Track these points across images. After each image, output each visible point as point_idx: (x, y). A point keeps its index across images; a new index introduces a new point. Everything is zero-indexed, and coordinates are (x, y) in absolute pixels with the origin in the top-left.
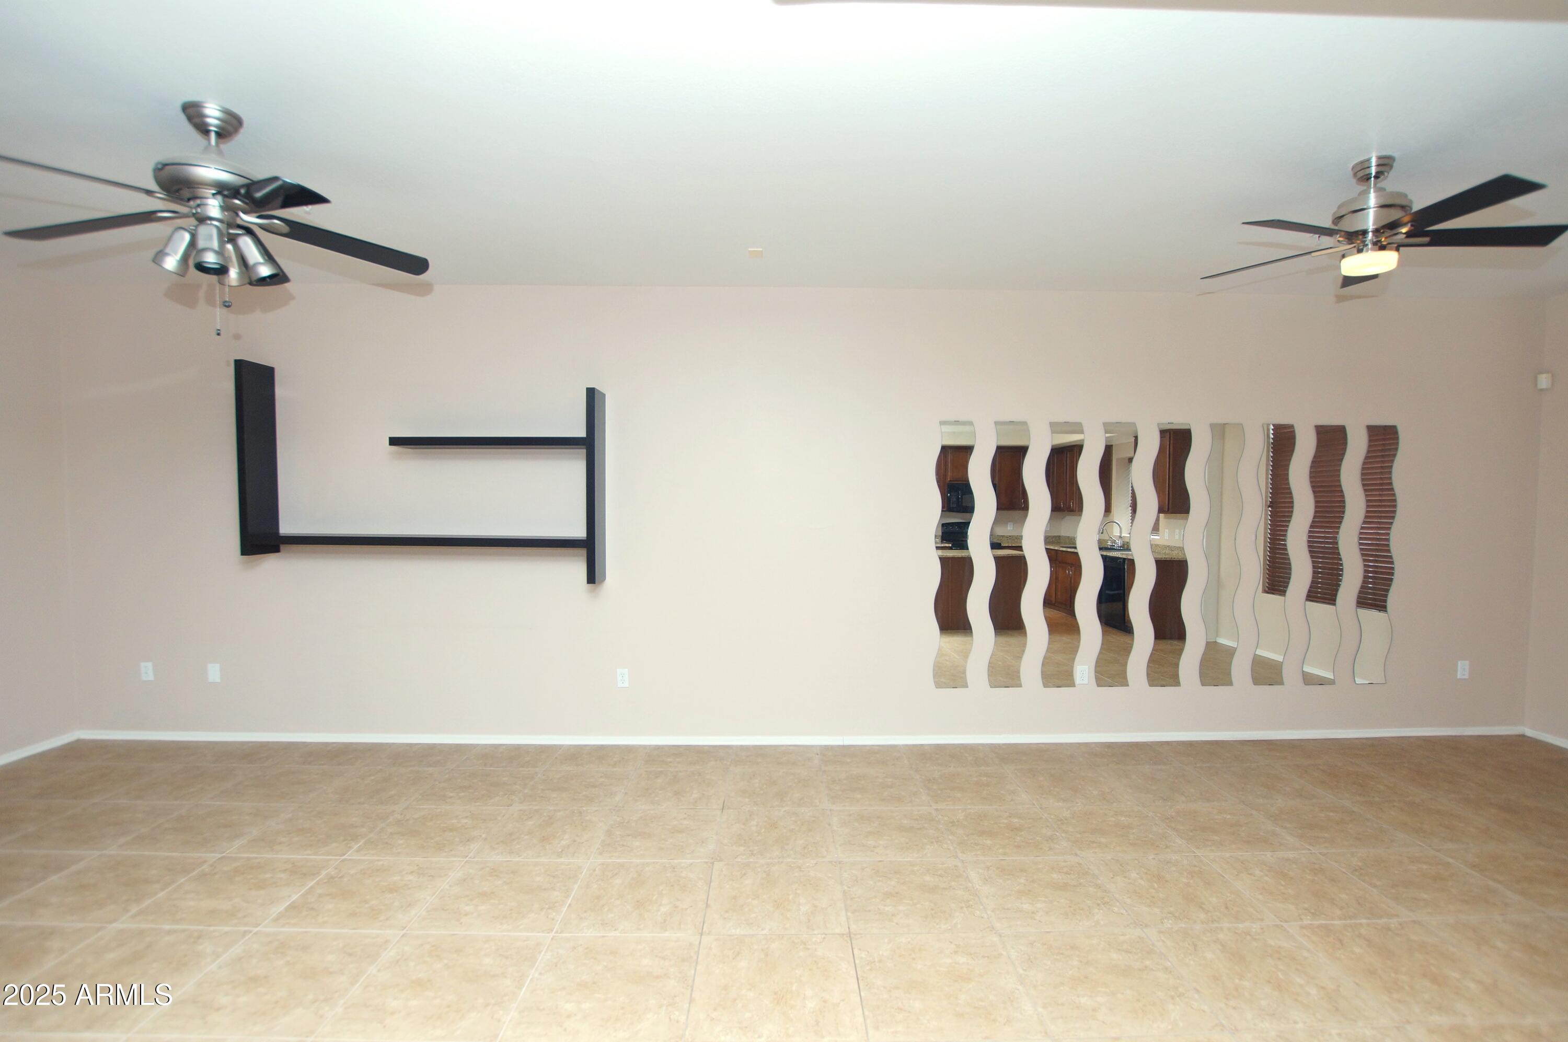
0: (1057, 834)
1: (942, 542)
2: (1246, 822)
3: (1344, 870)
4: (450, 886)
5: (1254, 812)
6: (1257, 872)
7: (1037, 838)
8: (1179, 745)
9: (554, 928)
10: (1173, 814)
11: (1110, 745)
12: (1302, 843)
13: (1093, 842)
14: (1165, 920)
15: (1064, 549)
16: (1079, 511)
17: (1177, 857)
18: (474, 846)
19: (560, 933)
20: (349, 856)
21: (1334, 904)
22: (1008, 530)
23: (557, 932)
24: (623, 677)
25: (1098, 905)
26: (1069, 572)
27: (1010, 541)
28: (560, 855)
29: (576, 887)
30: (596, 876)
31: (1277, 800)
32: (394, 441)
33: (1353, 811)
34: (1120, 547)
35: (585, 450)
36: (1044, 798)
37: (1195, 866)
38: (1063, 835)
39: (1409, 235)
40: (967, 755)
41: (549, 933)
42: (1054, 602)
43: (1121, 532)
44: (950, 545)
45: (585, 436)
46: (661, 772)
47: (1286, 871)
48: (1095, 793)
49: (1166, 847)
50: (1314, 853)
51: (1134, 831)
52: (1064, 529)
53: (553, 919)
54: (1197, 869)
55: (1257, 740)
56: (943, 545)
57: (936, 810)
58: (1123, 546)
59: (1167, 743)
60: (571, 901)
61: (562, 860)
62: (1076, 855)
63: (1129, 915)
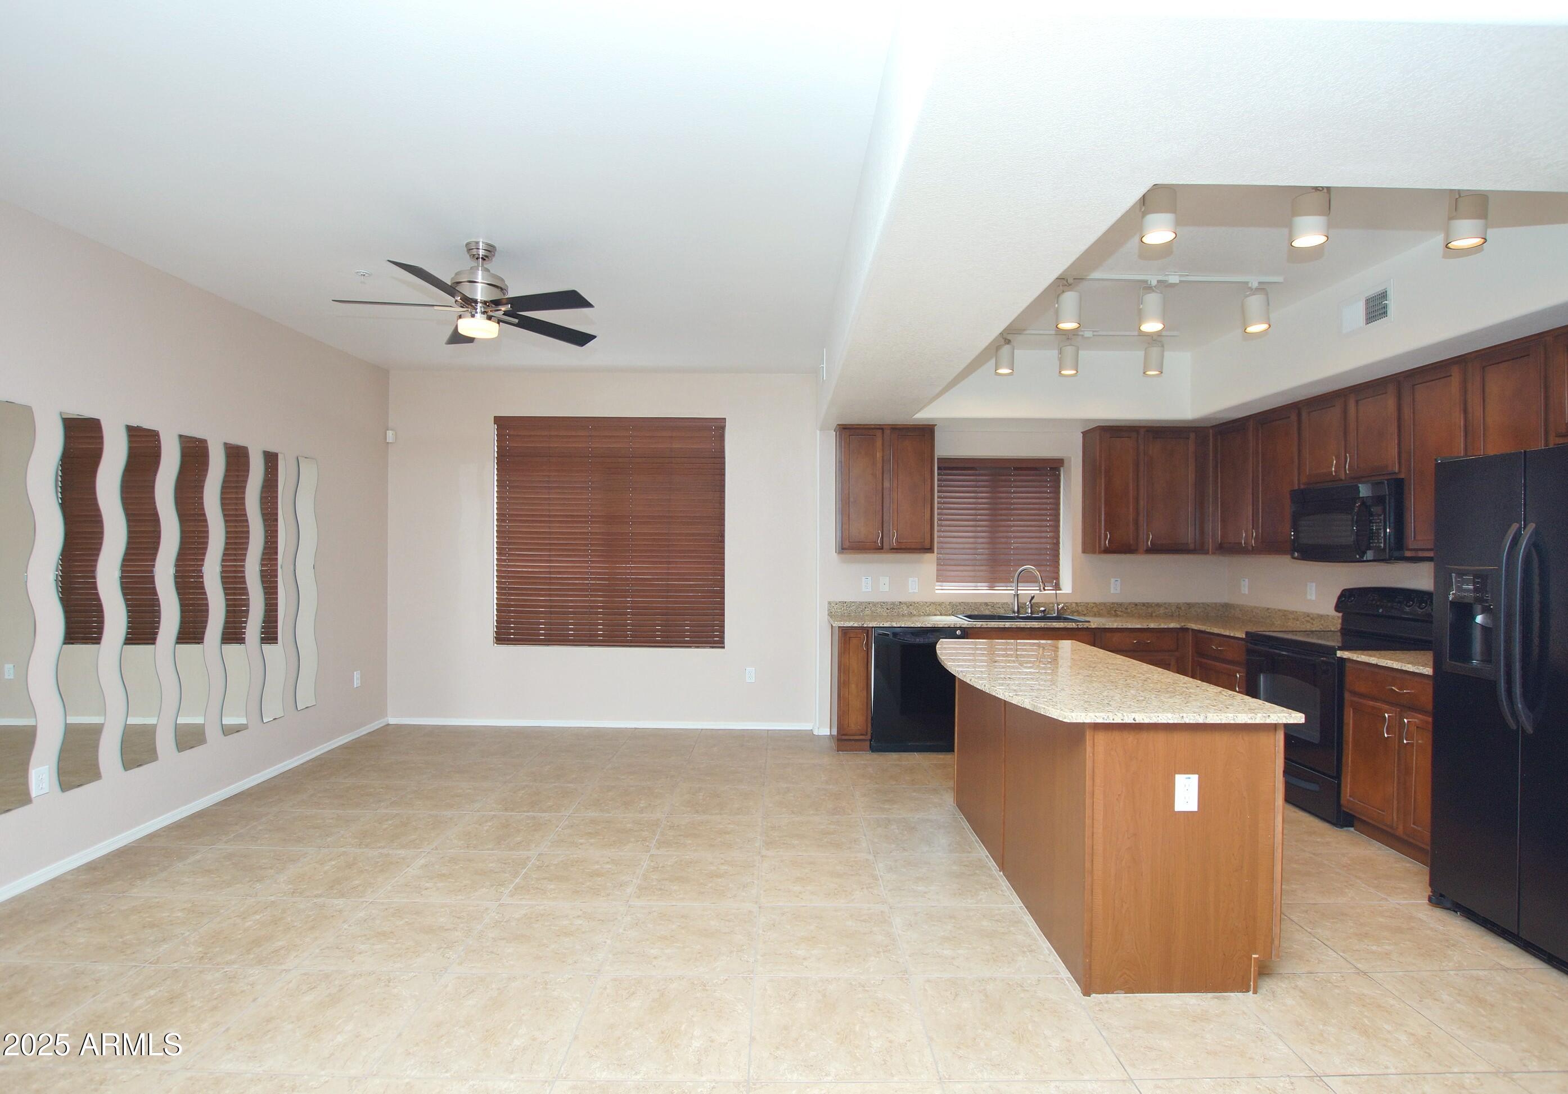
39: (506, 314)
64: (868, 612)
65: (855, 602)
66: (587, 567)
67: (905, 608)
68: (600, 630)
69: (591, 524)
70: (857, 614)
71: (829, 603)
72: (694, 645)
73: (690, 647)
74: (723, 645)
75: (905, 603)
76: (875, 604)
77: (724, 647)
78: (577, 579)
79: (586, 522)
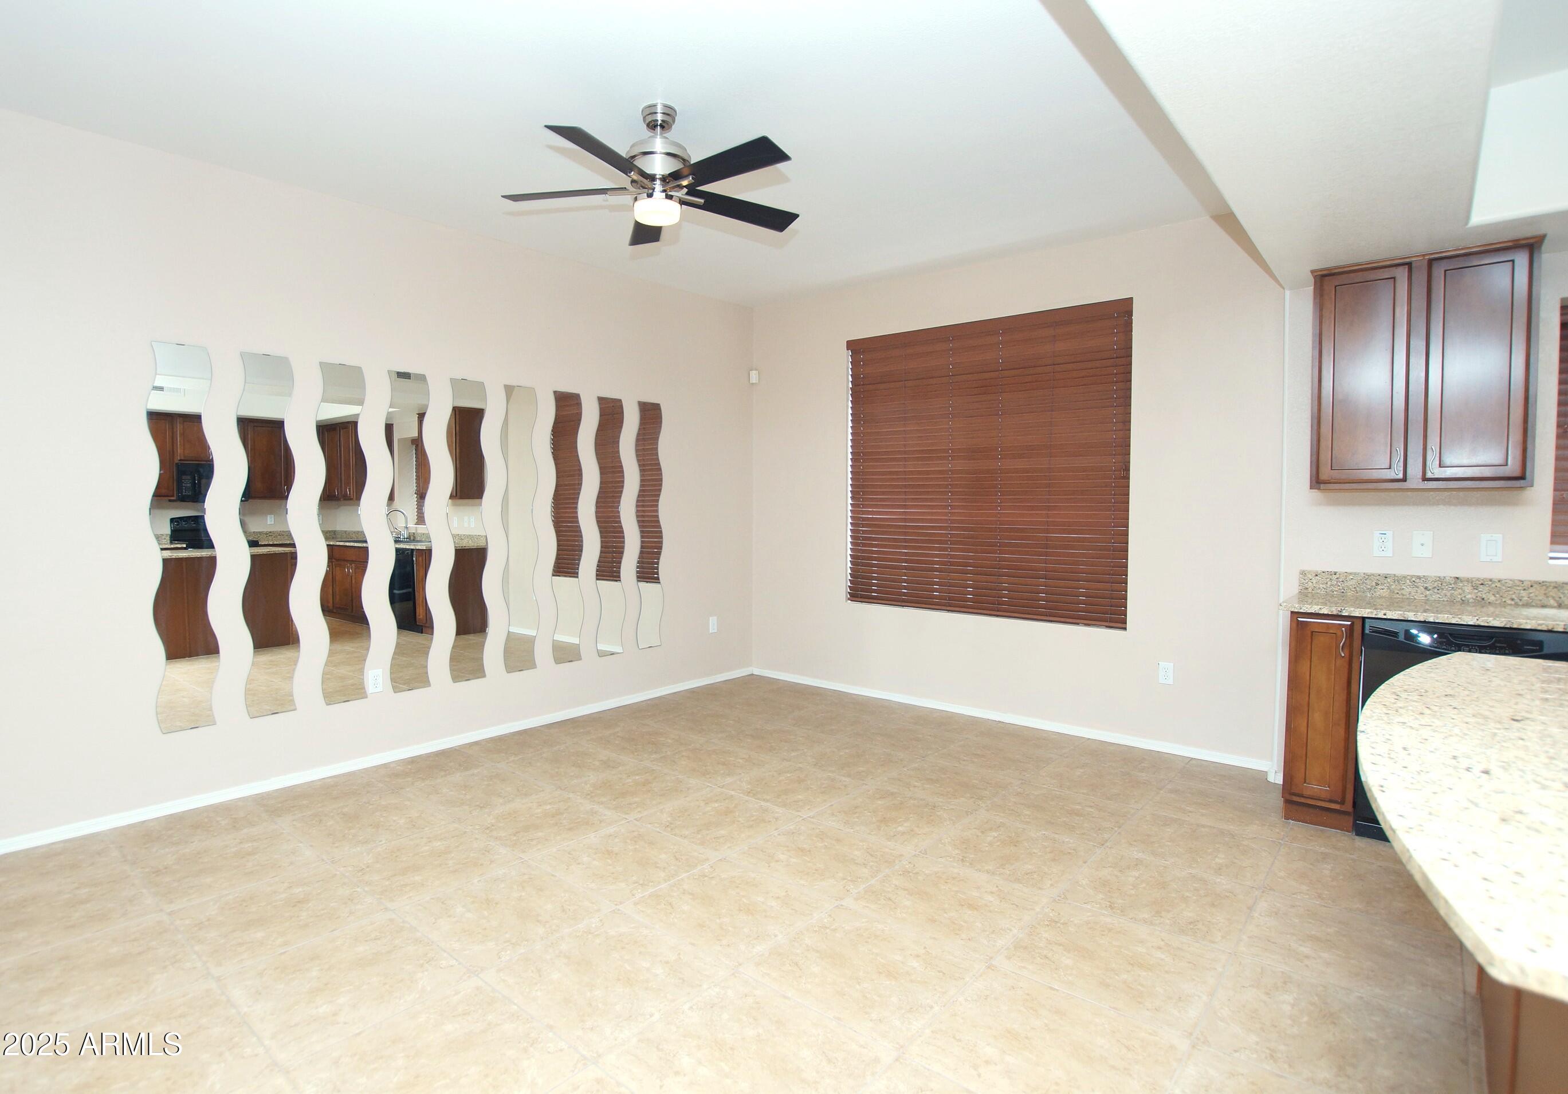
0: (358, 889)
1: (171, 543)
2: (565, 808)
3: (658, 830)
5: (571, 795)
6: (585, 859)
7: (332, 905)
8: (489, 743)
10: (493, 821)
11: (413, 761)
12: (619, 814)
13: (406, 885)
14: (503, 953)
15: (341, 544)
16: (356, 499)
17: (504, 871)
21: (657, 867)
22: (266, 524)
25: (422, 966)
26: (349, 571)
27: (270, 538)
31: (589, 776)
33: (654, 770)
34: (407, 539)
36: (337, 847)
37: (524, 874)
38: (366, 889)
40: (219, 819)
42: (331, 608)
43: (406, 522)
44: (185, 546)
47: (610, 849)
48: (402, 821)
49: (491, 862)
50: (631, 821)
51: (453, 855)
52: (343, 521)
54: (526, 877)
55: (562, 721)
56: (172, 546)
57: (171, 914)
58: (409, 538)
59: (476, 743)
62: (386, 909)
63: (460, 964)
64: (1382, 591)
65: (1355, 574)
66: (946, 514)
67: (1468, 589)
68: (970, 593)
69: (952, 460)
70: (1359, 594)
71: (1303, 573)
72: (1082, 621)
73: (1078, 624)
74: (1123, 626)
75: (1469, 581)
76: (1398, 580)
77: (1125, 629)
78: (933, 528)
79: (945, 458)
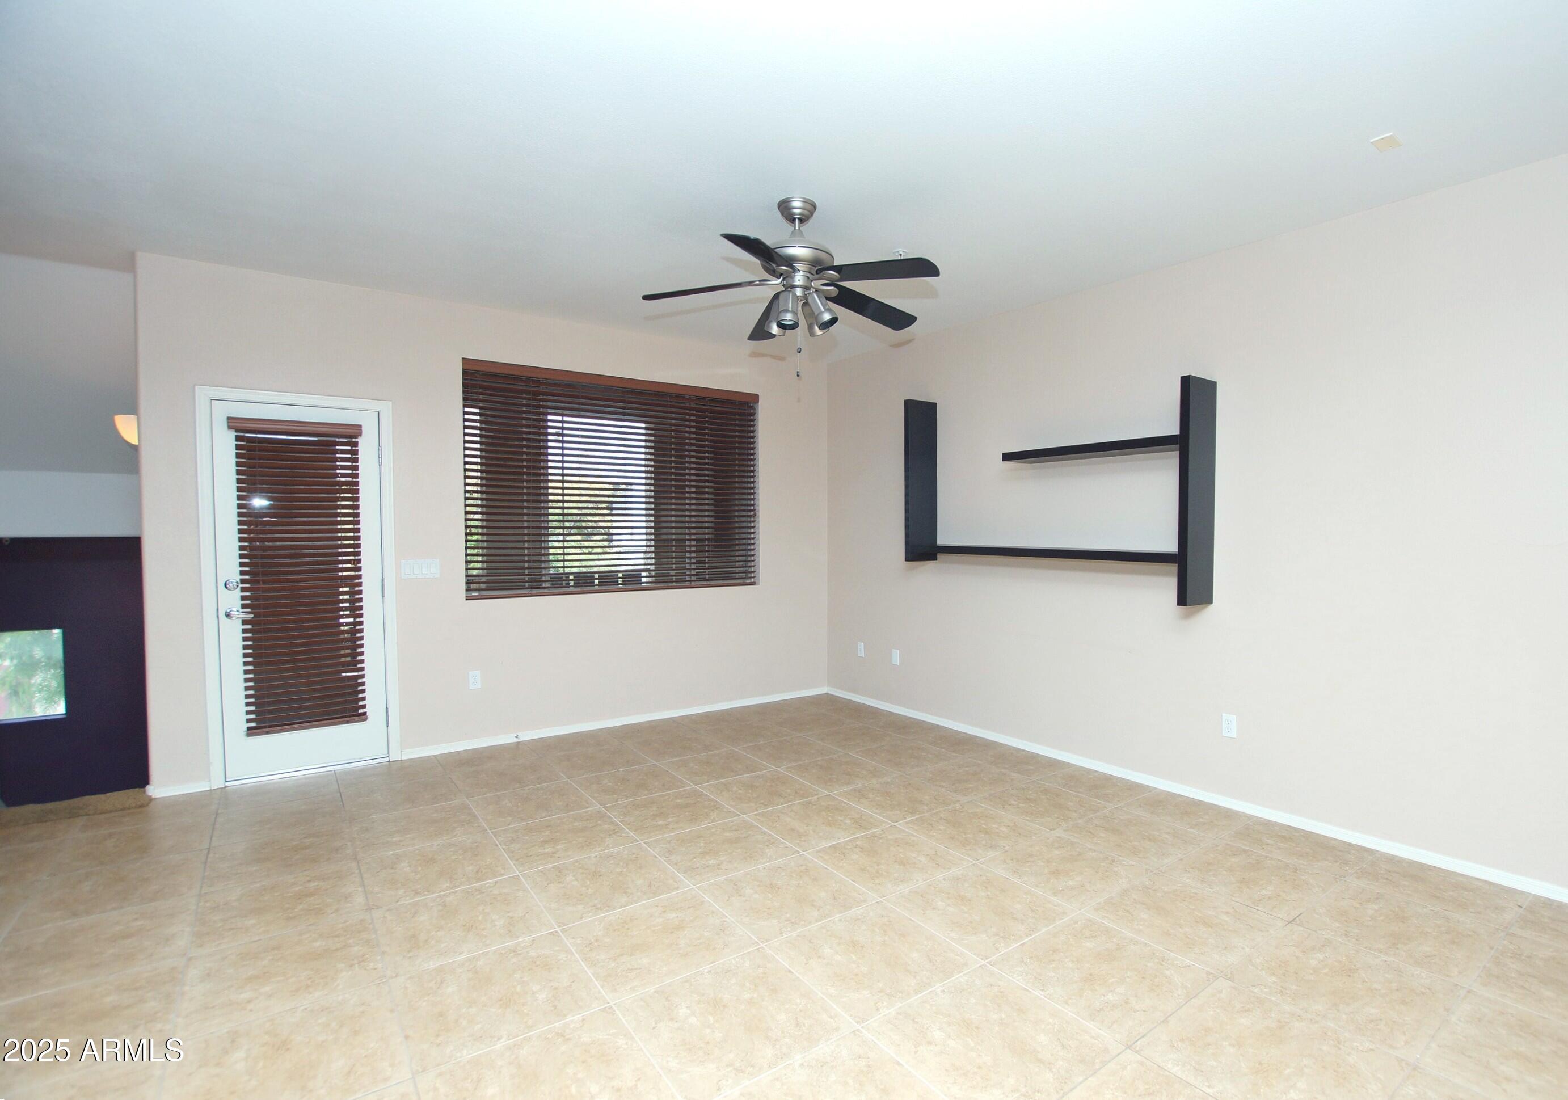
4: (944, 879)
9: (990, 958)
18: (992, 854)
19: (991, 965)
20: (899, 824)
23: (989, 963)
24: (1230, 725)
28: (1055, 894)
29: (1045, 929)
30: (1073, 929)
32: (1007, 457)
35: (1178, 452)
41: (982, 959)
45: (1179, 433)
46: (1245, 851)
53: (997, 949)
60: (1027, 941)
61: (1054, 899)
